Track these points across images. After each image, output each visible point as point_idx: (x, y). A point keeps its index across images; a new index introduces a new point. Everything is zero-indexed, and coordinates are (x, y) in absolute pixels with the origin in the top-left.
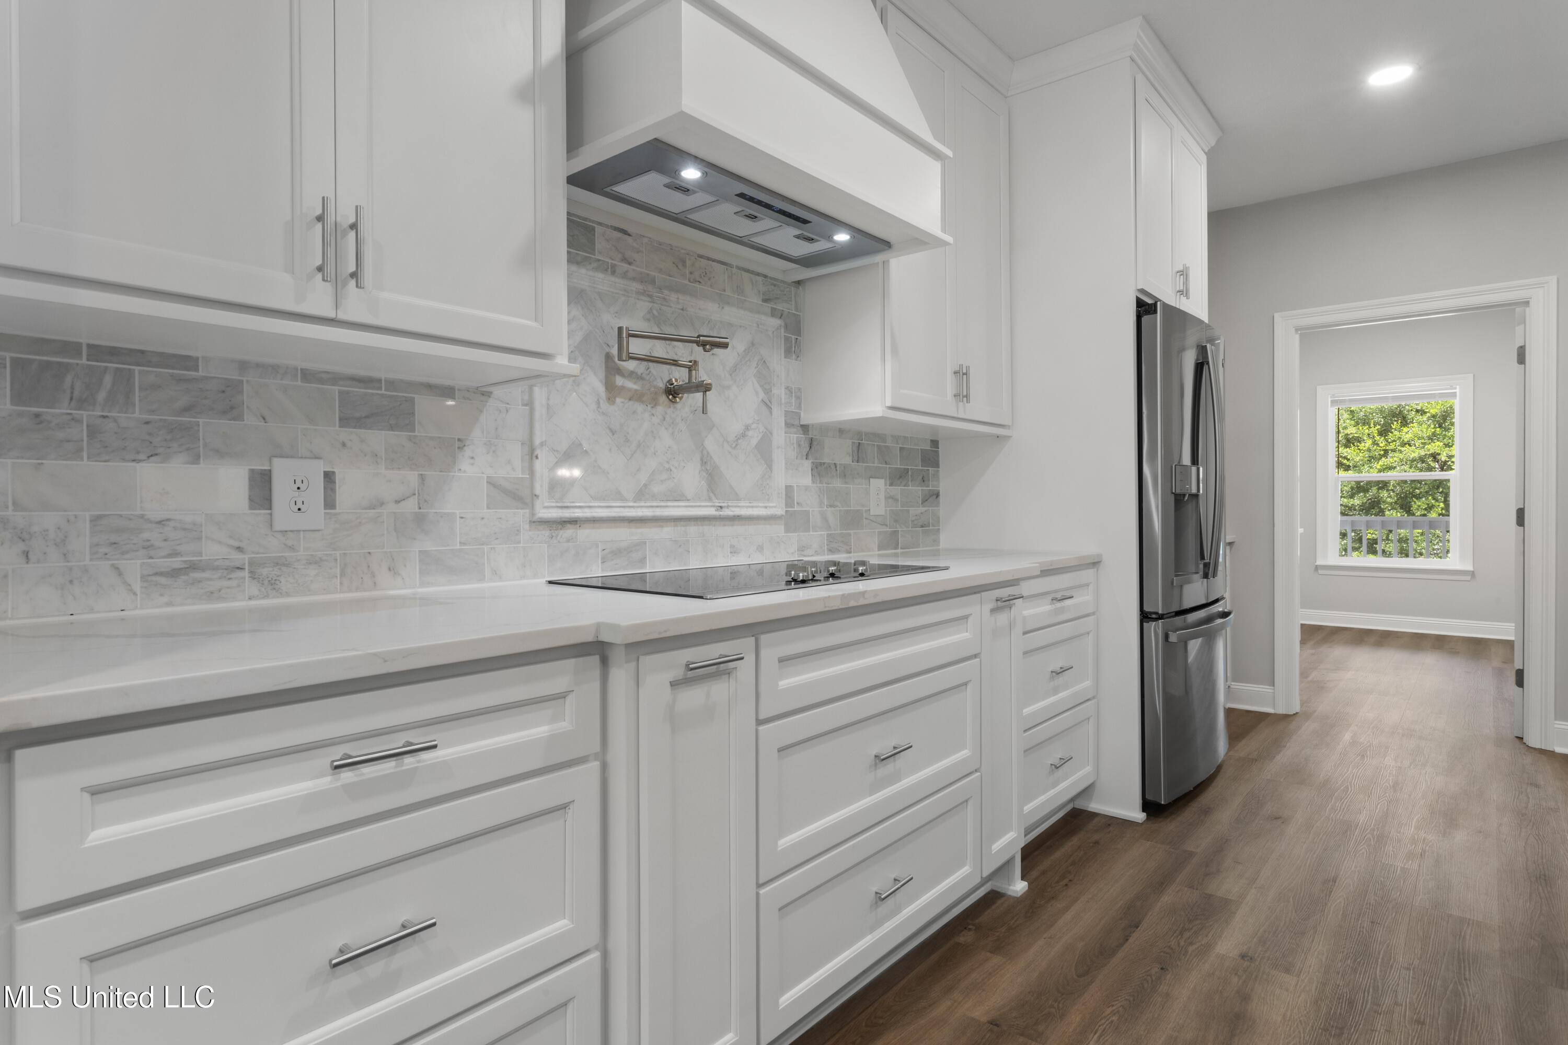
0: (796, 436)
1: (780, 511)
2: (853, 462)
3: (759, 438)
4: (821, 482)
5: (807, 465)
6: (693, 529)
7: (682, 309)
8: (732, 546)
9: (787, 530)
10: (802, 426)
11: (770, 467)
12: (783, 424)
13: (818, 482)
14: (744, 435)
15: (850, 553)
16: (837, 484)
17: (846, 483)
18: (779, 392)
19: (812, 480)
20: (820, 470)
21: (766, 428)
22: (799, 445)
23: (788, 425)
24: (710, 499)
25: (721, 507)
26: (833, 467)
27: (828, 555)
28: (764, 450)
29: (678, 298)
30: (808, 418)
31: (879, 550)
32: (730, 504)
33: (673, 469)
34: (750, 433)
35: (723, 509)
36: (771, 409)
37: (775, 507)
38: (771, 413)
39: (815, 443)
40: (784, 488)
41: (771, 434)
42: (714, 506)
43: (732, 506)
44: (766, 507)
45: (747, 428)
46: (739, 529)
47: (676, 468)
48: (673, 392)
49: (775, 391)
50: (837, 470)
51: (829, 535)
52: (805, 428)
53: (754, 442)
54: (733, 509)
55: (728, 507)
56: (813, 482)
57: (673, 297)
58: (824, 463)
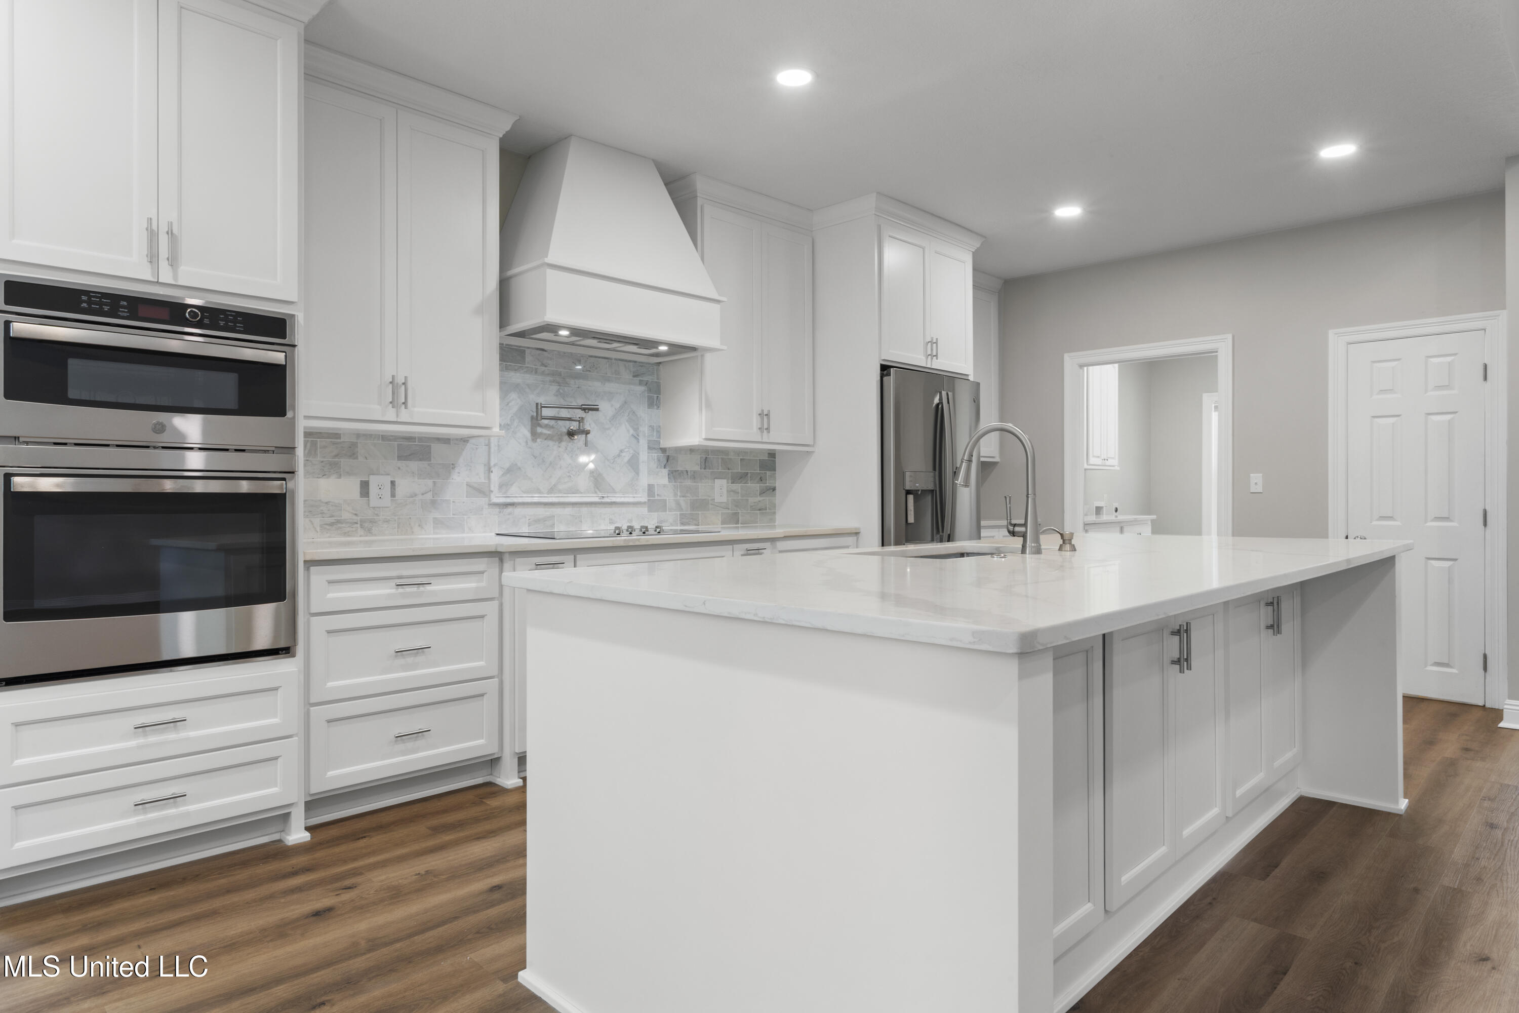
0: (655, 455)
1: (644, 499)
2: (701, 469)
3: (630, 457)
4: (675, 482)
5: (665, 472)
6: (584, 510)
7: (578, 388)
8: (611, 519)
9: (649, 511)
10: (661, 449)
11: (638, 474)
12: (647, 448)
13: (673, 482)
14: (619, 456)
15: (698, 525)
16: (689, 483)
17: (695, 482)
18: (644, 429)
19: (669, 481)
20: (674, 475)
21: (635, 451)
22: (659, 460)
23: (649, 448)
24: (596, 493)
25: (603, 497)
26: (685, 473)
27: (680, 526)
28: (633, 463)
29: (575, 382)
30: (665, 444)
31: (722, 525)
32: (609, 495)
33: (571, 476)
34: (623, 454)
35: (605, 498)
36: (638, 439)
37: (641, 497)
38: (638, 442)
39: (671, 459)
40: (647, 485)
41: (638, 454)
42: (598, 497)
43: (610, 497)
44: (634, 497)
45: (621, 451)
46: (615, 509)
47: (574, 476)
48: (571, 434)
49: (641, 429)
50: (688, 474)
51: (681, 515)
52: (664, 450)
53: (626, 459)
54: (611, 498)
55: (608, 497)
56: (669, 482)
57: (572, 382)
58: (678, 470)
